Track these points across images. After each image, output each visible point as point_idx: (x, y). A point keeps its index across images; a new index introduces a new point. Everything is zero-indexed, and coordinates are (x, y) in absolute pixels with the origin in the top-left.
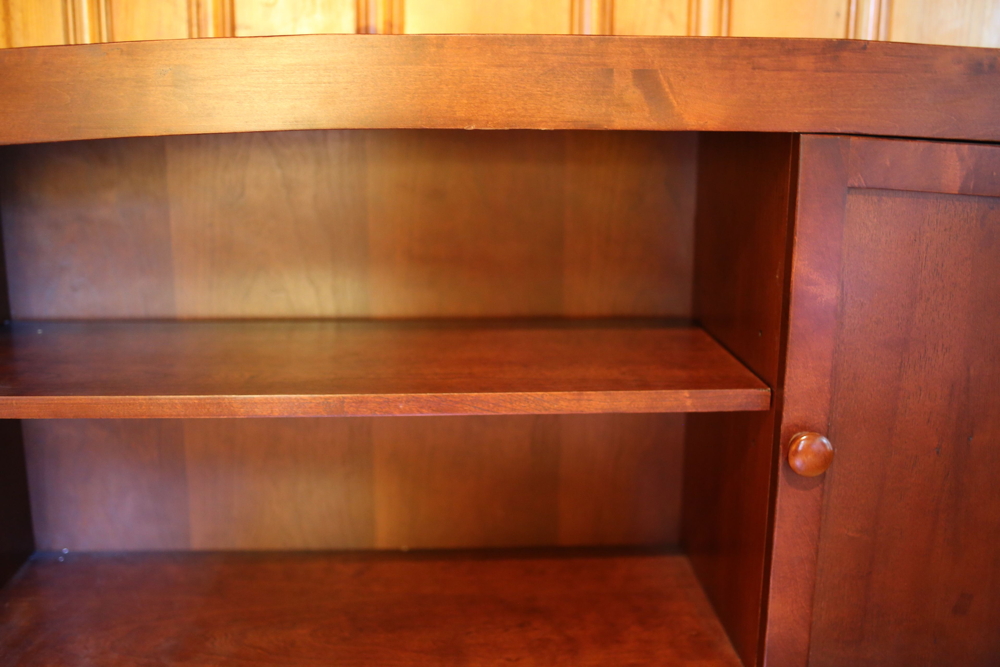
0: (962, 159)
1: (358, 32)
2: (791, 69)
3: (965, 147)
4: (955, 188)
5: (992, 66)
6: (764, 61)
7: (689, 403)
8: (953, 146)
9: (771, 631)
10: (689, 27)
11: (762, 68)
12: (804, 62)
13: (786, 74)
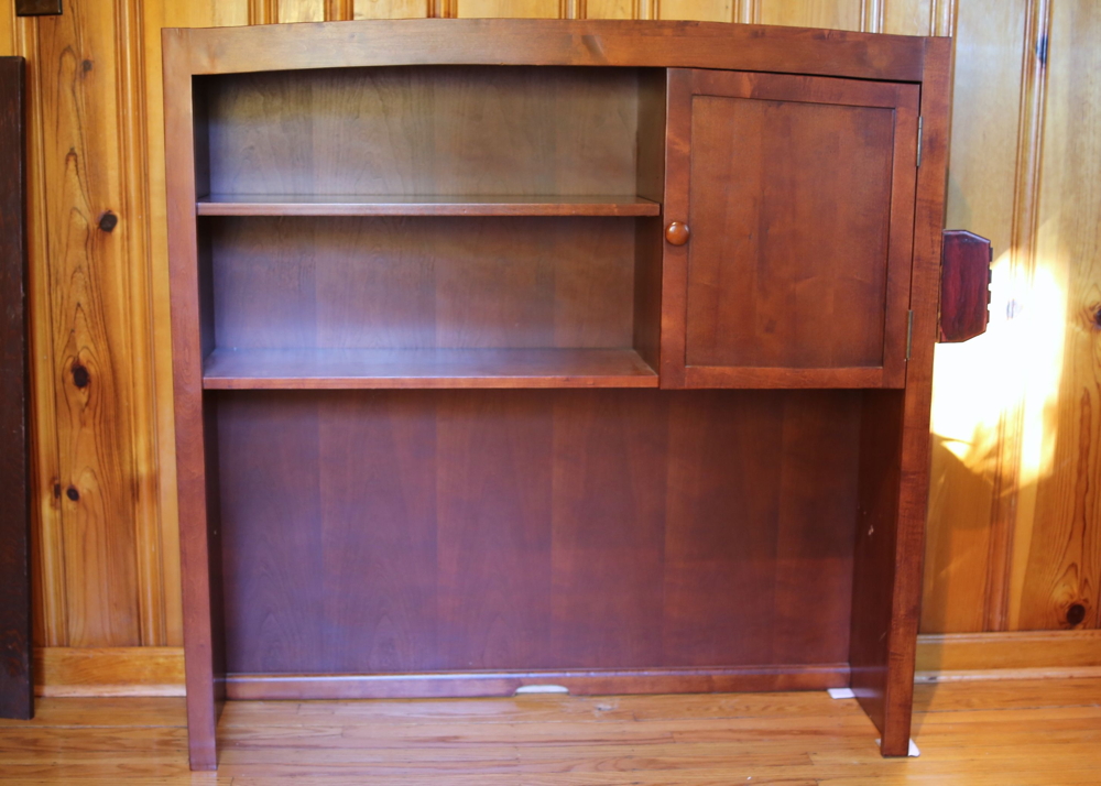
0: (751, 80)
1: (429, 16)
2: (660, 35)
3: (752, 74)
4: (748, 94)
5: (763, 33)
6: (647, 31)
7: (616, 210)
8: (746, 74)
9: (664, 337)
10: (633, 15)
11: (646, 35)
12: (667, 32)
13: (658, 38)
